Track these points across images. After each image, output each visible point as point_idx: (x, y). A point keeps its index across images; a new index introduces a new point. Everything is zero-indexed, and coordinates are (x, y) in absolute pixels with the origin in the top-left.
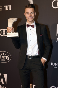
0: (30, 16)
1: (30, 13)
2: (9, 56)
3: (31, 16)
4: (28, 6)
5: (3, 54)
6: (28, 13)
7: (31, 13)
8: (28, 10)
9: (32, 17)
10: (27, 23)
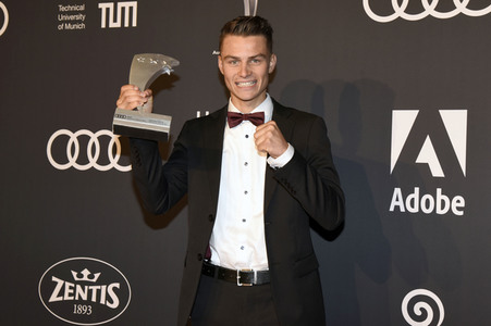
0: (244, 74)
1: (244, 61)
2: (117, 285)
3: (249, 74)
4: (237, 28)
5: (86, 272)
6: (236, 59)
7: (252, 58)
8: (235, 45)
9: (256, 81)
10: (233, 108)
